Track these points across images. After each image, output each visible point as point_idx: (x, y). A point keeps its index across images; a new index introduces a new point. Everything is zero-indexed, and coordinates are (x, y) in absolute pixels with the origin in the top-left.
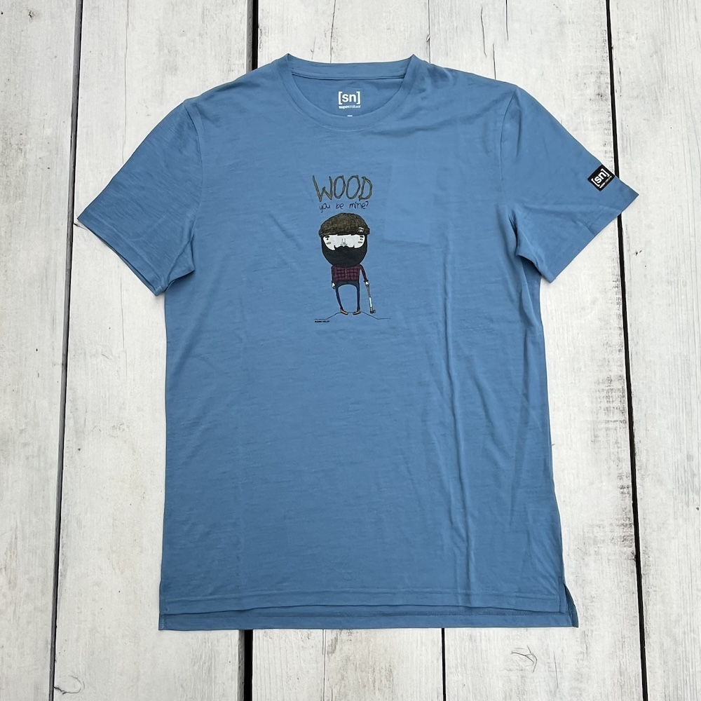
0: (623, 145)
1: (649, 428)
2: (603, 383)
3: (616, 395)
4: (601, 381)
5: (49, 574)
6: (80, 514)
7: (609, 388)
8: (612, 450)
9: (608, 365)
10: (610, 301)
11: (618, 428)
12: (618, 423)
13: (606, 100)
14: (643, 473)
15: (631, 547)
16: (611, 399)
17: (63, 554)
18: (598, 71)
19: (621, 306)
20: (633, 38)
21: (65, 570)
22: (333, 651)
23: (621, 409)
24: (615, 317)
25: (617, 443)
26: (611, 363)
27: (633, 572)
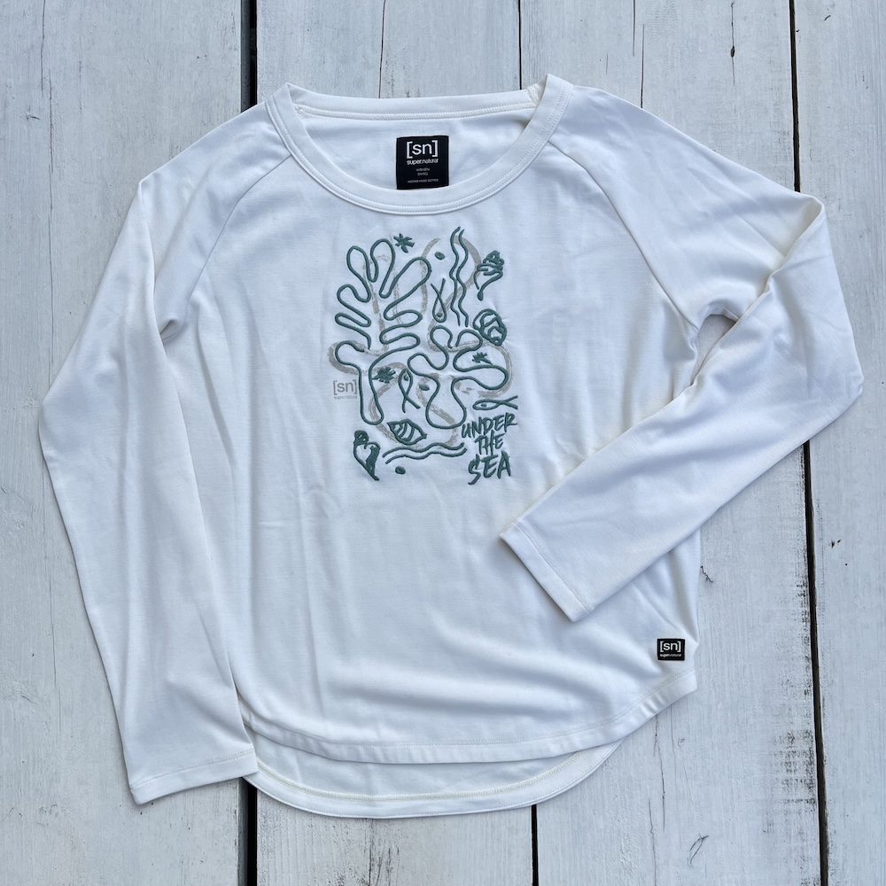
2: (782, 742)
3: (801, 761)
4: (778, 739)
7: (790, 749)
9: (790, 716)
10: (793, 617)
11: (803, 812)
12: (803, 803)
16: (793, 768)
19: (809, 624)
23: (808, 781)
24: (800, 641)
25: (801, 833)
26: (794, 712)
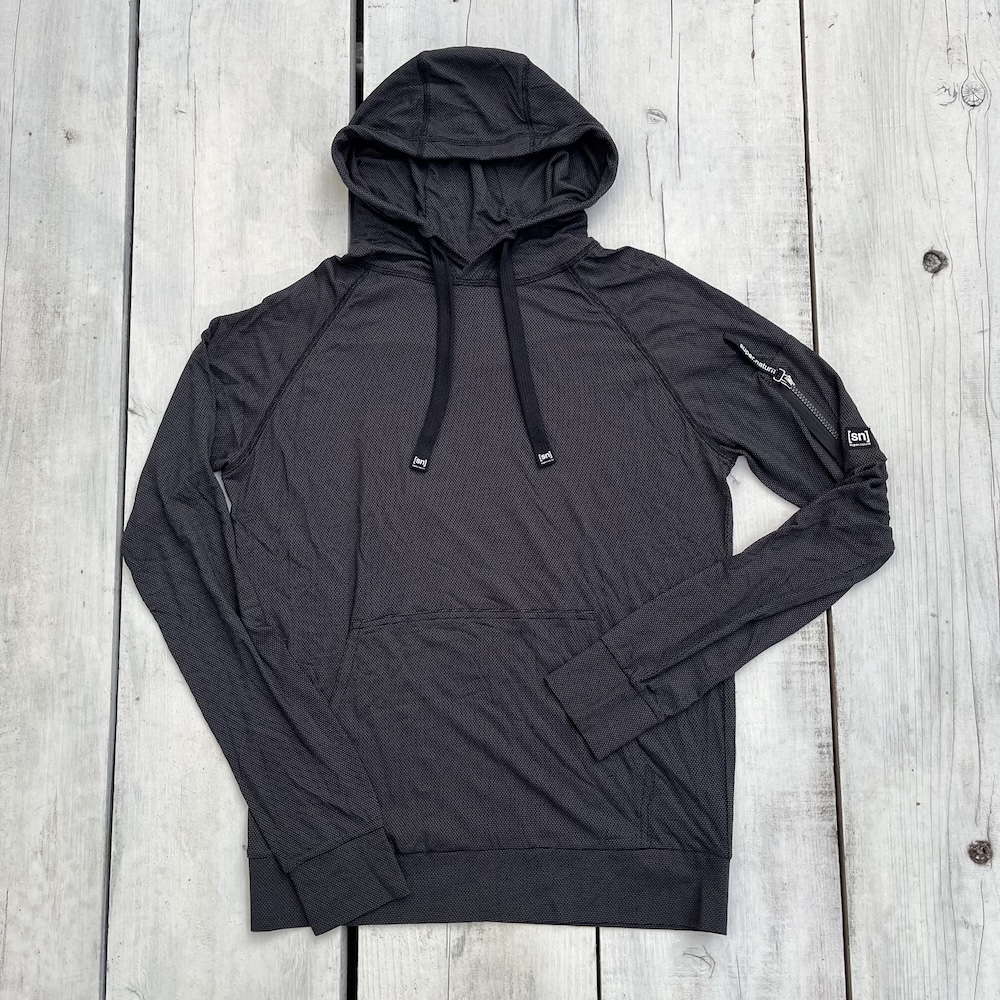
0: (823, 314)
1: (854, 671)
5: (99, 859)
6: (139, 782)
8: (808, 699)
13: (803, 256)
14: (846, 728)
15: (831, 820)
17: (116, 833)
18: (793, 219)
20: (838, 178)
21: (120, 853)
22: (460, 954)
27: (834, 852)
